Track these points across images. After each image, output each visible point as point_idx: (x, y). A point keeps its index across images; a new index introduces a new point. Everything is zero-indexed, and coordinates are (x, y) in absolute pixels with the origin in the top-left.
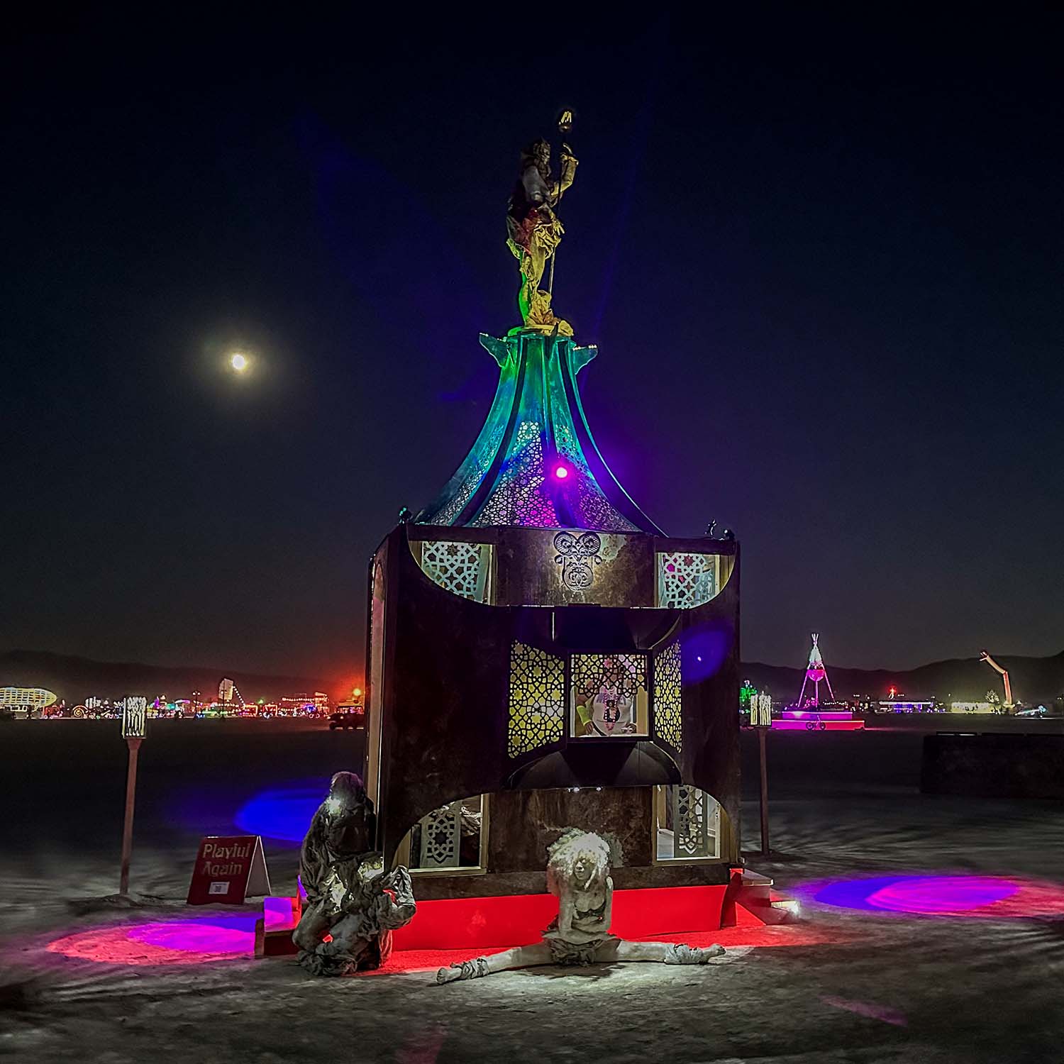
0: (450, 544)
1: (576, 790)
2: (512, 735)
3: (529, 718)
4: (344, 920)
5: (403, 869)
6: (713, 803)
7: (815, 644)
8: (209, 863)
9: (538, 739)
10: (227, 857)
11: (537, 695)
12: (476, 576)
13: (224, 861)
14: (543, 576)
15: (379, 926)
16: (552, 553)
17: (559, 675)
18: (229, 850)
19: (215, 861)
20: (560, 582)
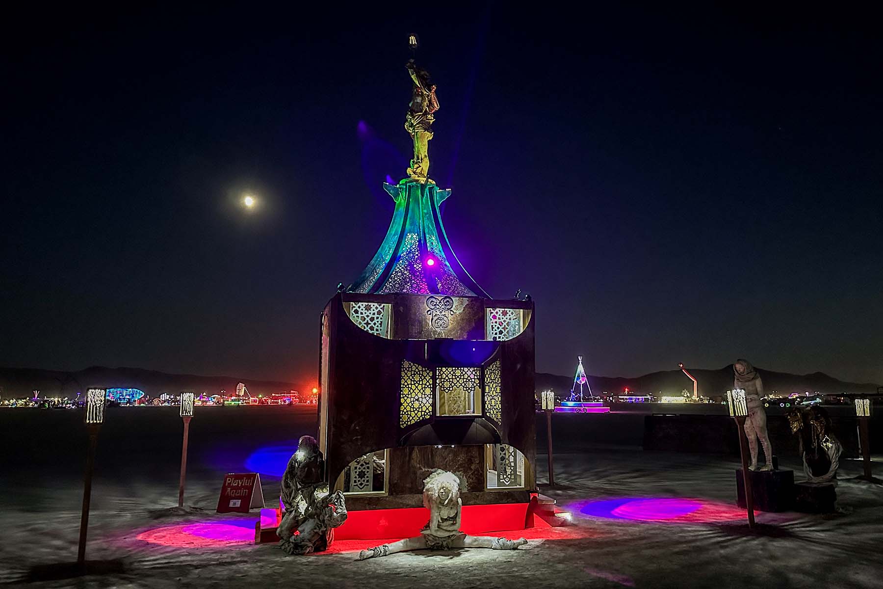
0: (367, 304)
1: (440, 446)
2: (402, 414)
3: (412, 404)
4: (306, 522)
5: (340, 492)
6: (520, 454)
7: (580, 362)
8: (229, 489)
9: (417, 417)
10: (240, 486)
11: (417, 391)
12: (381, 322)
13: (237, 488)
14: (420, 322)
15: (326, 525)
16: (425, 309)
17: (429, 379)
18: (241, 481)
19: (233, 488)
20: (430, 325)
